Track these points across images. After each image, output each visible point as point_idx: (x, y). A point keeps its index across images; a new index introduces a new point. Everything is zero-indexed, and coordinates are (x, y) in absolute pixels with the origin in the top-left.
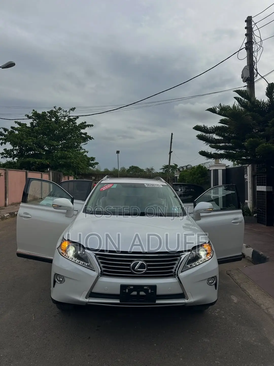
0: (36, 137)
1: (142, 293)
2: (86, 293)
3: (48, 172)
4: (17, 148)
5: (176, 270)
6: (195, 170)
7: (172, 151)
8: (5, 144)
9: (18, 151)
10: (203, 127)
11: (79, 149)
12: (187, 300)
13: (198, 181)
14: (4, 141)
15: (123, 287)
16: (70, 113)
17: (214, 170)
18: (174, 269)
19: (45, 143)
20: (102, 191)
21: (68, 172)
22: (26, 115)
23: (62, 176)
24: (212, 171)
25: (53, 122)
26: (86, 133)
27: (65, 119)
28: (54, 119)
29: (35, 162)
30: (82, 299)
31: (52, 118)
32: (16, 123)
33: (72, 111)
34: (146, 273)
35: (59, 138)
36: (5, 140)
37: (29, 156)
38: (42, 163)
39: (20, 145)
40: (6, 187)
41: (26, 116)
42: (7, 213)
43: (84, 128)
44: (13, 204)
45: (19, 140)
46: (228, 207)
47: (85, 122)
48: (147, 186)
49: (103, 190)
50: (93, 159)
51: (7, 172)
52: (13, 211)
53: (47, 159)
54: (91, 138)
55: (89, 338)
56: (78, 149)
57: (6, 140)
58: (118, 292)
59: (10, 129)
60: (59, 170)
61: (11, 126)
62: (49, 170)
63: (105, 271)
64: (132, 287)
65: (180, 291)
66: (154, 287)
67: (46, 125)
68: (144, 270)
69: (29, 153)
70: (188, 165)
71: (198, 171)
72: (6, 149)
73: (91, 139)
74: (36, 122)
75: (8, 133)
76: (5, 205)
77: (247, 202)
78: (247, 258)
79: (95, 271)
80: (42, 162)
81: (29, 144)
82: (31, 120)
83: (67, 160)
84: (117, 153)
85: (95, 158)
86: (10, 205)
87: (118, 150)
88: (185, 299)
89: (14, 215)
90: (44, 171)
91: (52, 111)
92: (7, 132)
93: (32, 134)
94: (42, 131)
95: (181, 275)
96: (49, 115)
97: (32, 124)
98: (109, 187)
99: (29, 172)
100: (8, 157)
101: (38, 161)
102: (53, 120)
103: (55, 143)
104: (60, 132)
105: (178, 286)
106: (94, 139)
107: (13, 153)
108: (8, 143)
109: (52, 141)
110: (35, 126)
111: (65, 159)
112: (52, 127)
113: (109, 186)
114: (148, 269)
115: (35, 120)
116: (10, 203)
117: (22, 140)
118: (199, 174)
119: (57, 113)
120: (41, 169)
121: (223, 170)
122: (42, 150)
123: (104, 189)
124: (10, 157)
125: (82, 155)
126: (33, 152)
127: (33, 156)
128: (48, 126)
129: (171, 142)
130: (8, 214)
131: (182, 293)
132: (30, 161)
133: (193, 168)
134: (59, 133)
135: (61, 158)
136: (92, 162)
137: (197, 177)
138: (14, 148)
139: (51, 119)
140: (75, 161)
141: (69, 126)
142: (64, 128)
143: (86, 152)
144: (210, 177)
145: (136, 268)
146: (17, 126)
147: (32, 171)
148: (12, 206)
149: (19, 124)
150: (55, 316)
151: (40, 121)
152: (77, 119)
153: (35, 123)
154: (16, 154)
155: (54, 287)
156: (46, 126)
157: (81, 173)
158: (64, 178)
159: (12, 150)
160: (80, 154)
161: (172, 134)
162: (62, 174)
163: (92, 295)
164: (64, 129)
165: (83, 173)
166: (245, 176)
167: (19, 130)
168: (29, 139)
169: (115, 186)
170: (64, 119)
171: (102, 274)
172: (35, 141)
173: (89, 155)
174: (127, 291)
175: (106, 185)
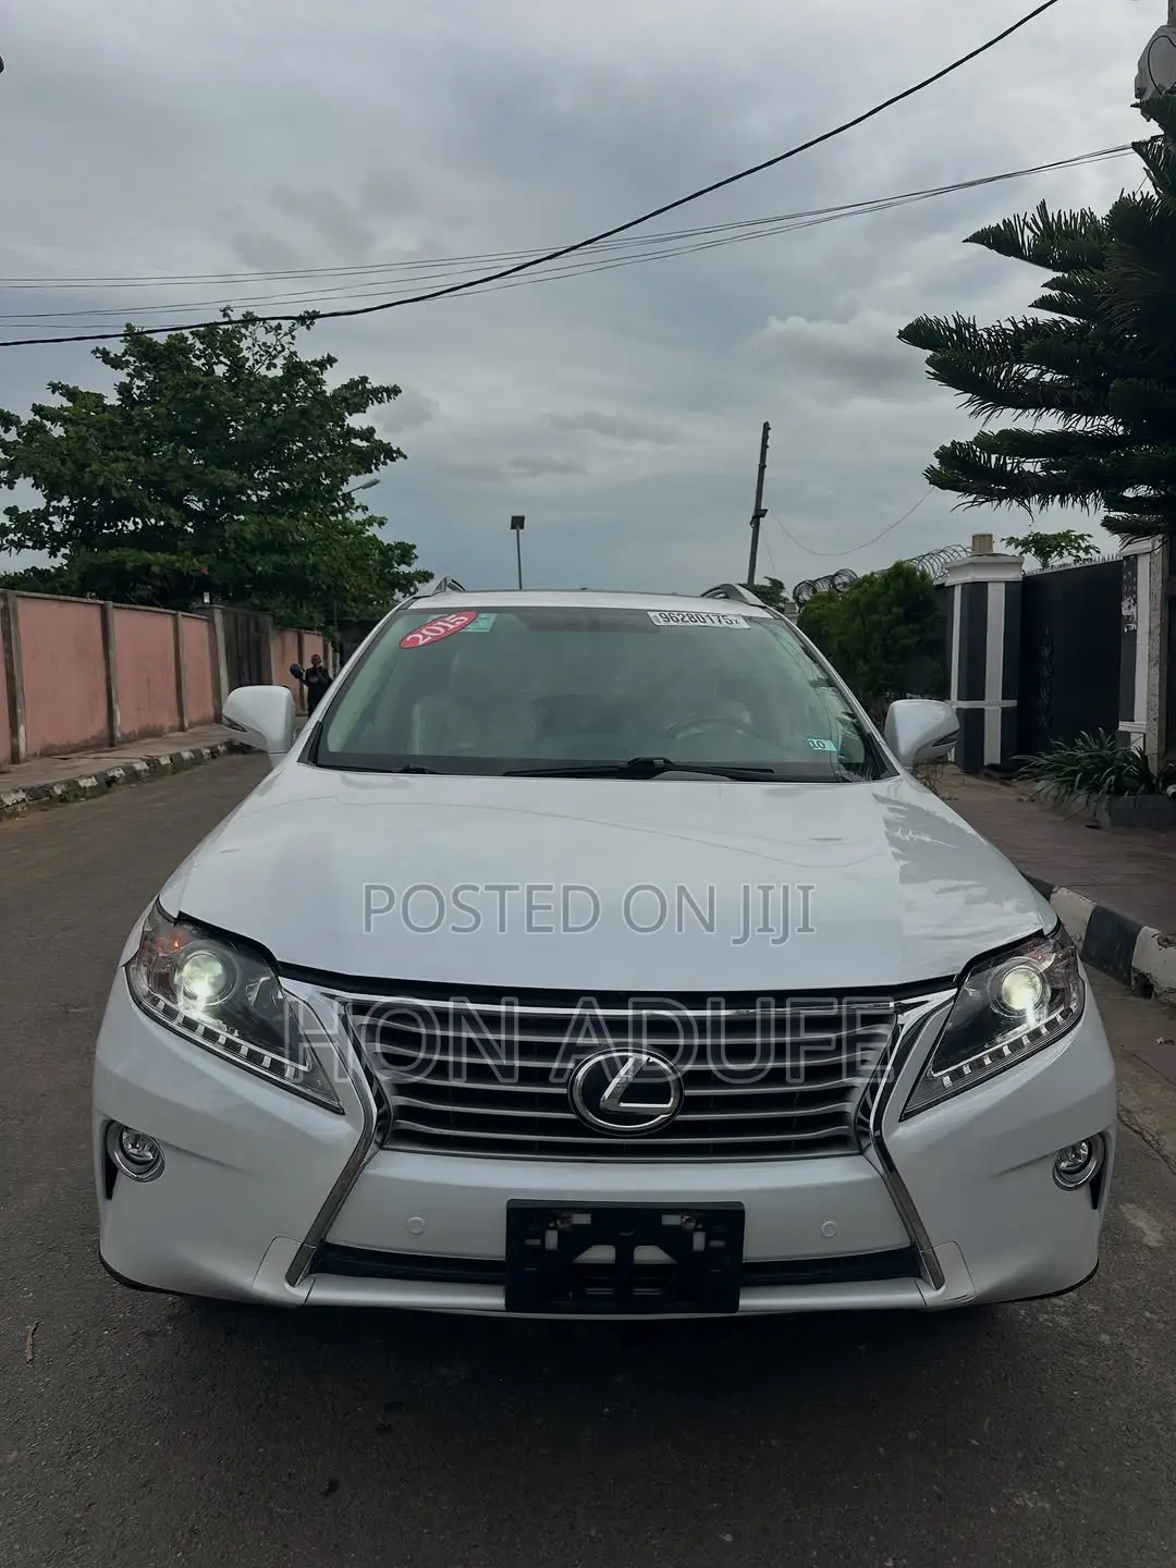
0: (147, 452)
1: (648, 1254)
2: (287, 1250)
3: (203, 608)
4: (65, 502)
5: (865, 1110)
6: (876, 588)
7: (766, 510)
8: (11, 488)
9: (67, 517)
10: (953, 325)
11: (339, 504)
12: (938, 1288)
13: (889, 642)
14: (6, 472)
15: (525, 1217)
16: (293, 337)
17: (966, 586)
18: (856, 1097)
19: (188, 477)
20: (415, 647)
21: (295, 611)
22: (97, 349)
23: (270, 628)
24: (958, 592)
25: (218, 381)
26: (371, 431)
27: (275, 366)
28: (224, 368)
29: (147, 567)
30: (268, 1283)
31: (217, 364)
32: (53, 392)
33: (304, 327)
34: (671, 1127)
35: (246, 456)
36: (9, 466)
37: (119, 540)
38: (179, 569)
39: (76, 487)
40: (10, 676)
41: (98, 355)
42: (17, 791)
43: (359, 408)
44: (48, 752)
45: (69, 462)
46: (1039, 756)
47: (364, 380)
48: (663, 623)
49: (421, 643)
50: (406, 552)
51: (11, 606)
52: (42, 782)
53: (197, 552)
54: (390, 453)
55: (333, 1487)
56: (336, 504)
57: (13, 471)
58: (492, 1245)
59: (26, 416)
60: (257, 602)
61: (34, 405)
62: (211, 600)
63: (406, 1112)
64: (583, 1219)
65: (891, 1237)
66: (726, 1219)
67: (188, 396)
68: (663, 1109)
69: (120, 524)
70: (837, 574)
71: (891, 592)
72: (15, 508)
73: (393, 459)
74: (143, 384)
75: (19, 435)
76: (15, 757)
77: (1129, 730)
78: (1162, 998)
79: (343, 1114)
80: (177, 565)
81: (116, 485)
82: (121, 376)
83: (289, 557)
84: (513, 527)
85: (414, 547)
86: (35, 755)
87: (518, 513)
88: (920, 1282)
89: (51, 797)
90: (187, 605)
91: (212, 327)
92: (14, 429)
93: (127, 440)
94: (172, 423)
95: (903, 1136)
96: (201, 347)
97: (124, 390)
98: (451, 627)
99: (115, 607)
100: (28, 547)
101: (158, 560)
102: (220, 370)
103: (230, 477)
104: (253, 425)
105: (884, 1203)
106: (405, 457)
107: (47, 527)
108: (24, 484)
109: (216, 470)
110: (142, 402)
111: (281, 550)
112: (217, 405)
113: (453, 622)
114: (689, 1104)
115: (138, 374)
116: (37, 748)
117: (82, 467)
118: (895, 609)
119: (236, 338)
120: (174, 595)
121: (1007, 583)
122: (172, 510)
123: (425, 636)
124: (34, 548)
125: (355, 535)
126: (135, 523)
127: (140, 540)
128: (198, 401)
129: (762, 467)
130: (22, 795)
131: (908, 1244)
132: (125, 563)
133: (869, 580)
134: (246, 432)
135: (265, 548)
136: (404, 568)
137: (884, 619)
138: (52, 504)
139: (211, 367)
140: (323, 561)
141: (292, 398)
142: (269, 408)
143: (376, 525)
144: (946, 621)
145: (607, 1094)
146: (57, 401)
147: (131, 603)
148: (46, 761)
149: (71, 394)
150: (149, 1335)
151: (162, 380)
152: (328, 366)
153: (139, 388)
154: (62, 532)
155: (109, 1194)
156: (191, 400)
157: (354, 619)
158: (279, 642)
159: (42, 515)
160: (348, 529)
161: (766, 428)
162: (270, 619)
163: (324, 1258)
164: (269, 412)
165: (363, 618)
166: (1125, 604)
167: (65, 421)
168: (116, 460)
169: (484, 624)
170: (268, 368)
171: (391, 1131)
172: (140, 469)
173: (387, 536)
174: (552, 1239)
175: (435, 617)
